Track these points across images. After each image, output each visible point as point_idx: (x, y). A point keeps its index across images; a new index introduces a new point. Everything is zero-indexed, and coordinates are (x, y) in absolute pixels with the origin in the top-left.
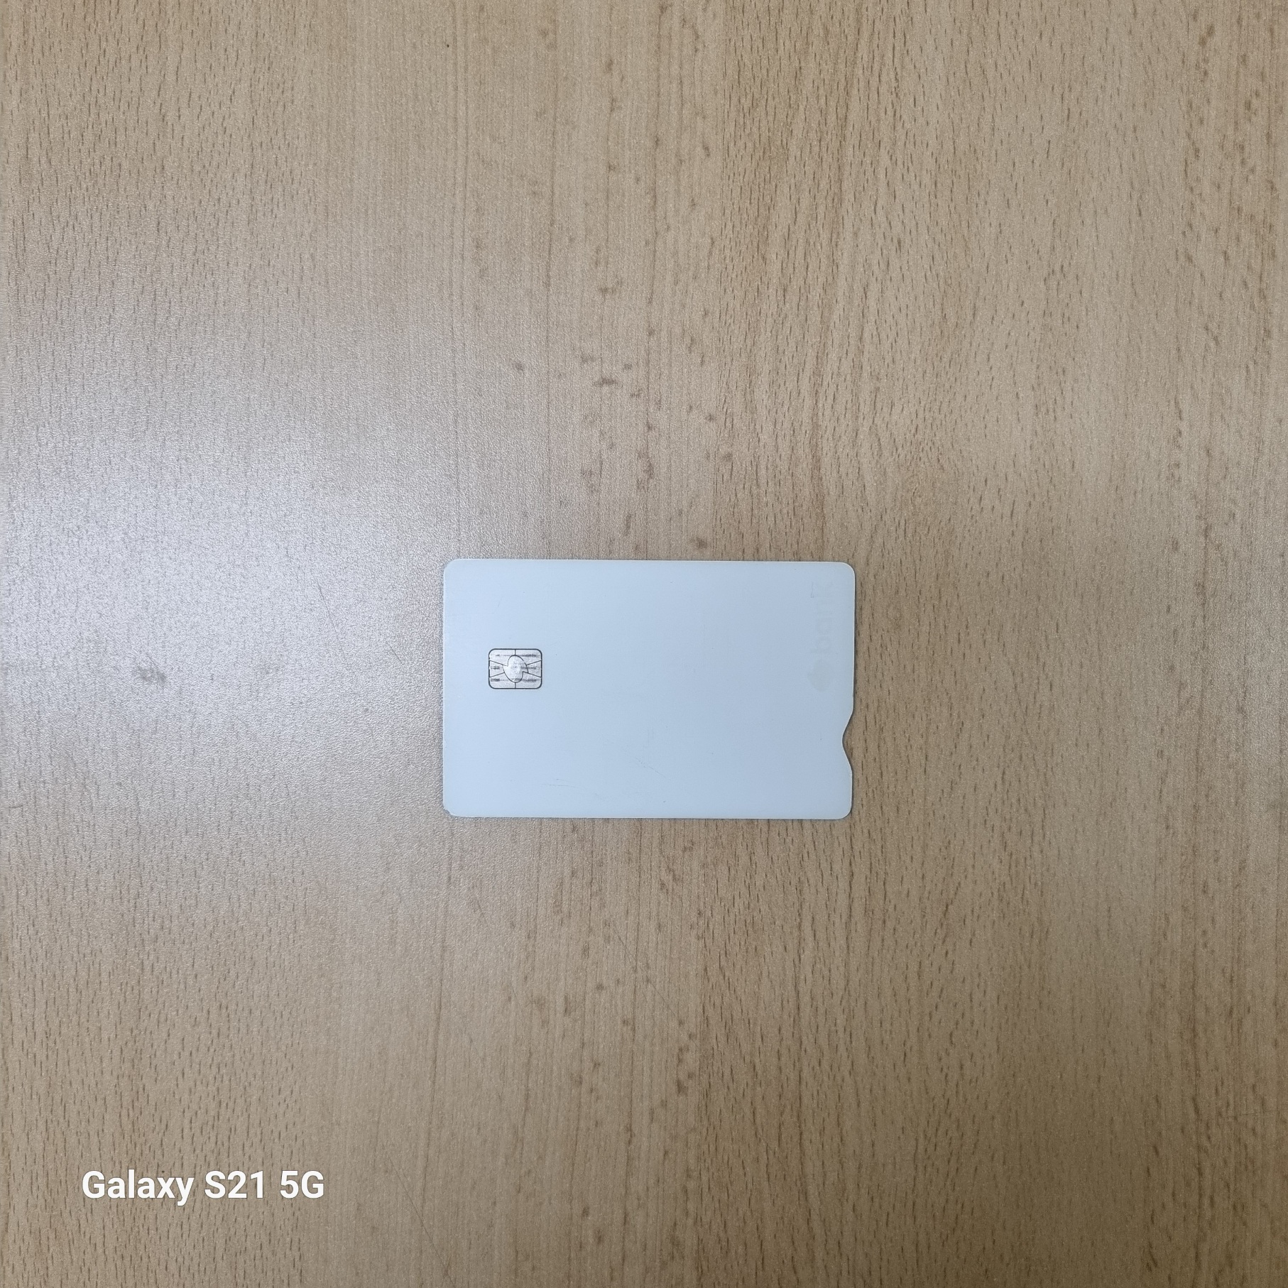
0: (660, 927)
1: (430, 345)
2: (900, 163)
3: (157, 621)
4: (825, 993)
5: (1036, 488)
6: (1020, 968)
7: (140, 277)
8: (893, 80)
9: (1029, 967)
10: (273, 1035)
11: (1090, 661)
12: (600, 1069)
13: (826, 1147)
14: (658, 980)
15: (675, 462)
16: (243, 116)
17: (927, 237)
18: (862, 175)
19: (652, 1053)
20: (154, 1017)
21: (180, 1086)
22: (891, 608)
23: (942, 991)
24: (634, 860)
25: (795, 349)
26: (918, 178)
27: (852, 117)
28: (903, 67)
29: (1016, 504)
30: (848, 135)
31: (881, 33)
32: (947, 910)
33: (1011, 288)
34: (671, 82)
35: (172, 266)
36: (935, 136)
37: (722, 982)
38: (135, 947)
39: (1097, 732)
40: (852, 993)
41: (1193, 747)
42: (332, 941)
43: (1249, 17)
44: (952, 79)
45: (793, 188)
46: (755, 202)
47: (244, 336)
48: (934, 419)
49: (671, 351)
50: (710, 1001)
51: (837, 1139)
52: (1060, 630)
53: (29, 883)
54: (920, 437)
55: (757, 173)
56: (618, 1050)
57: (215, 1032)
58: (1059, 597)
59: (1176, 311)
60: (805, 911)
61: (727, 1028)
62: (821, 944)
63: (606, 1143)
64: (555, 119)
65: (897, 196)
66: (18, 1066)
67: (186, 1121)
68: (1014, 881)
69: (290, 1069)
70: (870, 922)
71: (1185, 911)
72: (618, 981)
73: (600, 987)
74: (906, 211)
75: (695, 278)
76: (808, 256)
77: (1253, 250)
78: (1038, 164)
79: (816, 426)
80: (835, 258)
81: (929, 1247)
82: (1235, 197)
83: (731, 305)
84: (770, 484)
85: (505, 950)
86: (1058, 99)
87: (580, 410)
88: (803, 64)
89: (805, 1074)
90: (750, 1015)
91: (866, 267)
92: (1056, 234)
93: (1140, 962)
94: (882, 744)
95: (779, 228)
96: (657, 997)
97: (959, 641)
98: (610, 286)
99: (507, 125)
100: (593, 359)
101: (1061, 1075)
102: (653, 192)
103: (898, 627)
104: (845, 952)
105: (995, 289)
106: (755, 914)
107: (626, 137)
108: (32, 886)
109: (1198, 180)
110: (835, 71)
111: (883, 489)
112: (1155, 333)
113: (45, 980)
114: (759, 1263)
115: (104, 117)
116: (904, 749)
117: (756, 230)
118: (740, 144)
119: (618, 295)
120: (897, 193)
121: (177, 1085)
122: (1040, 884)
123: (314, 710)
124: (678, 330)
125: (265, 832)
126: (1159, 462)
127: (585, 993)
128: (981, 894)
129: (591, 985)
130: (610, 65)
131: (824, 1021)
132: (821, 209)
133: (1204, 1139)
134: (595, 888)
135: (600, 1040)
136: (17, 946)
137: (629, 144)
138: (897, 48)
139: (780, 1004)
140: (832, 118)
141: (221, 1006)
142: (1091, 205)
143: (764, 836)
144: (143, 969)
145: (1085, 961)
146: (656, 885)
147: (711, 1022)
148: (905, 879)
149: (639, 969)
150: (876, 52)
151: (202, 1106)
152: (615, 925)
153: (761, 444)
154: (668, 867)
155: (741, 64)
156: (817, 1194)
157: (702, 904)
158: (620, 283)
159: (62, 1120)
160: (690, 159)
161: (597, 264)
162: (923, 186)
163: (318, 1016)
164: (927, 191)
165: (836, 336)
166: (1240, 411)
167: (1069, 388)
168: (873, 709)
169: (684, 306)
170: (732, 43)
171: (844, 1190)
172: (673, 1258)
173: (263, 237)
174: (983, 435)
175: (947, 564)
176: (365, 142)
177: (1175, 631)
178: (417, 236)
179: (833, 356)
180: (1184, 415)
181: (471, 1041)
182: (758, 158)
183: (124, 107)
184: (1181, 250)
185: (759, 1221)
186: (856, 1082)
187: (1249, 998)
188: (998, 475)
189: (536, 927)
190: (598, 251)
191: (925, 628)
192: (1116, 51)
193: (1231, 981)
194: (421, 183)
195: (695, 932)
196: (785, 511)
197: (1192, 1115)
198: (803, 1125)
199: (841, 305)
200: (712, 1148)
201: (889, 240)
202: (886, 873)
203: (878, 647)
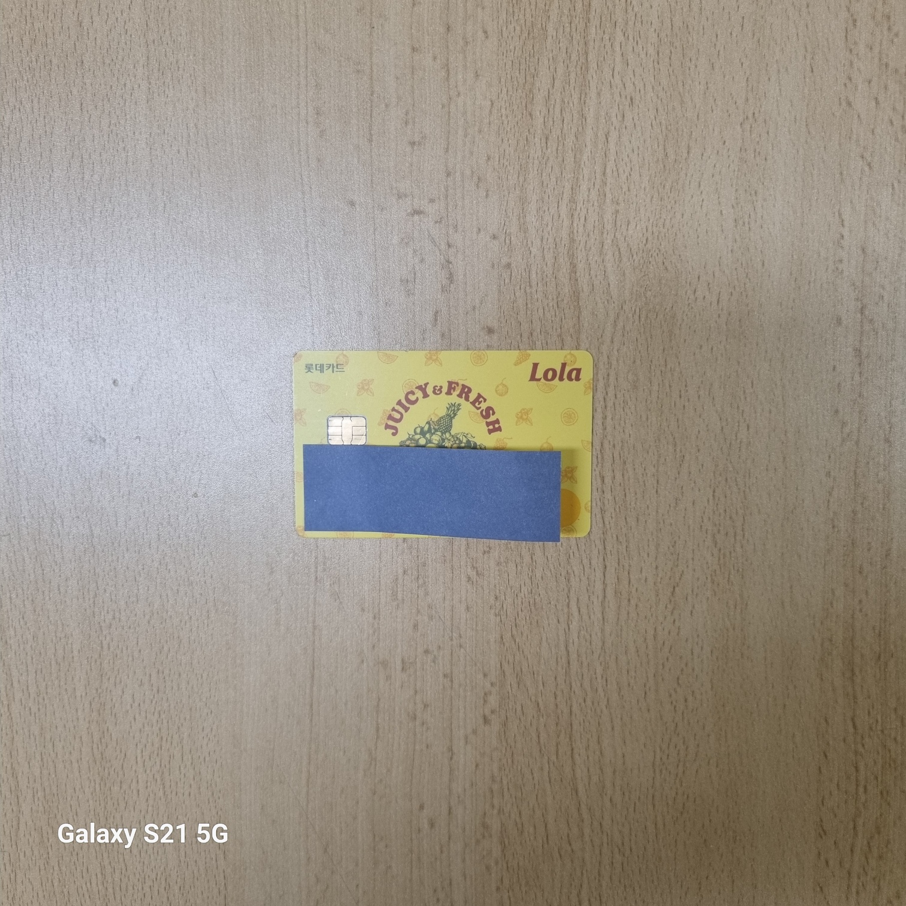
0: (468, 608)
1: (286, 189)
2: (631, 38)
3: (98, 399)
4: (588, 651)
5: (736, 282)
6: (727, 630)
7: (70, 145)
9: (734, 629)
10: (196, 690)
11: (777, 408)
12: (429, 709)
13: (590, 758)
14: (468, 646)
15: (469, 271)
16: (139, 21)
17: (652, 94)
18: (602, 49)
20: (112, 680)
21: (133, 727)
22: (630, 374)
23: (671, 648)
24: (448, 561)
25: (555, 183)
26: (645, 49)
29: (721, 294)
30: (591, 17)
33: (716, 132)
35: (94, 136)
36: (657, 16)
37: (514, 646)
38: (96, 632)
40: (607, 651)
41: (853, 469)
42: (235, 624)
45: (551, 60)
46: (523, 72)
47: (148, 187)
48: (660, 232)
49: (463, 188)
51: (598, 753)
53: (18, 589)
54: (649, 246)
55: (524, 50)
56: (441, 696)
58: (753, 362)
59: (840, 144)
60: (572, 594)
62: (584, 617)
63: (434, 760)
64: (371, 13)
65: (629, 64)
66: (19, 716)
67: (139, 751)
69: (209, 713)
71: (846, 586)
72: (440, 647)
74: (637, 75)
75: (480, 131)
76: (563, 112)
78: (735, 35)
79: (572, 240)
80: (584, 113)
81: (664, 825)
82: (884, 56)
83: (507, 152)
84: (539, 285)
85: (358, 627)
87: (398, 235)
89: (574, 709)
90: (535, 668)
91: (607, 119)
92: (750, 88)
95: (542, 91)
96: (468, 657)
97: (680, 397)
98: (417, 140)
99: (336, 20)
100: (406, 196)
101: (758, 705)
102: (446, 67)
103: (635, 387)
104: (601, 622)
105: (704, 133)
106: (536, 597)
107: (425, 25)
108: (20, 591)
109: (856, 43)
111: (623, 286)
112: (824, 161)
113: (34, 656)
114: (545, 839)
115: (37, 25)
116: (641, 476)
117: (524, 93)
118: (511, 27)
119: (423, 147)
120: (630, 61)
121: (131, 727)
122: (741, 570)
123: (214, 460)
124: (468, 172)
125: (184, 548)
126: (827, 259)
127: (416, 657)
128: (698, 579)
129: (420, 650)
132: (573, 75)
133: (860, 746)
134: (421, 581)
135: (428, 688)
136: (12, 633)
137: (428, 31)
139: (555, 660)
141: (158, 671)
142: (775, 66)
144: (102, 647)
145: (774, 624)
146: (464, 579)
147: (507, 674)
148: (644, 570)
149: (454, 638)
151: (149, 741)
152: (436, 608)
153: (532, 255)
154: (473, 565)
156: (584, 791)
157: (498, 591)
158: (424, 137)
159: (52, 753)
160: (473, 40)
161: (406, 123)
162: (648, 56)
163: (227, 677)
164: (652, 59)
165: (586, 172)
167: (760, 206)
168: (618, 448)
169: (471, 153)
171: (604, 787)
172: (484, 837)
173: (158, 112)
174: (696, 243)
175: (671, 341)
176: (231, 37)
178: (273, 107)
179: (584, 187)
180: (846, 223)
181: (337, 691)
182: (524, 38)
183: (51, 17)
184: (843, 98)
185: (544, 811)
186: (610, 713)
187: (892, 647)
188: (707, 273)
189: (379, 610)
190: (407, 114)
191: (655, 388)
193: (880, 635)
194: (274, 66)
195: (493, 611)
196: (551, 305)
197: (851, 730)
198: (574, 743)
199: (589, 148)
200: (510, 761)
201: (623, 99)
202: (630, 566)
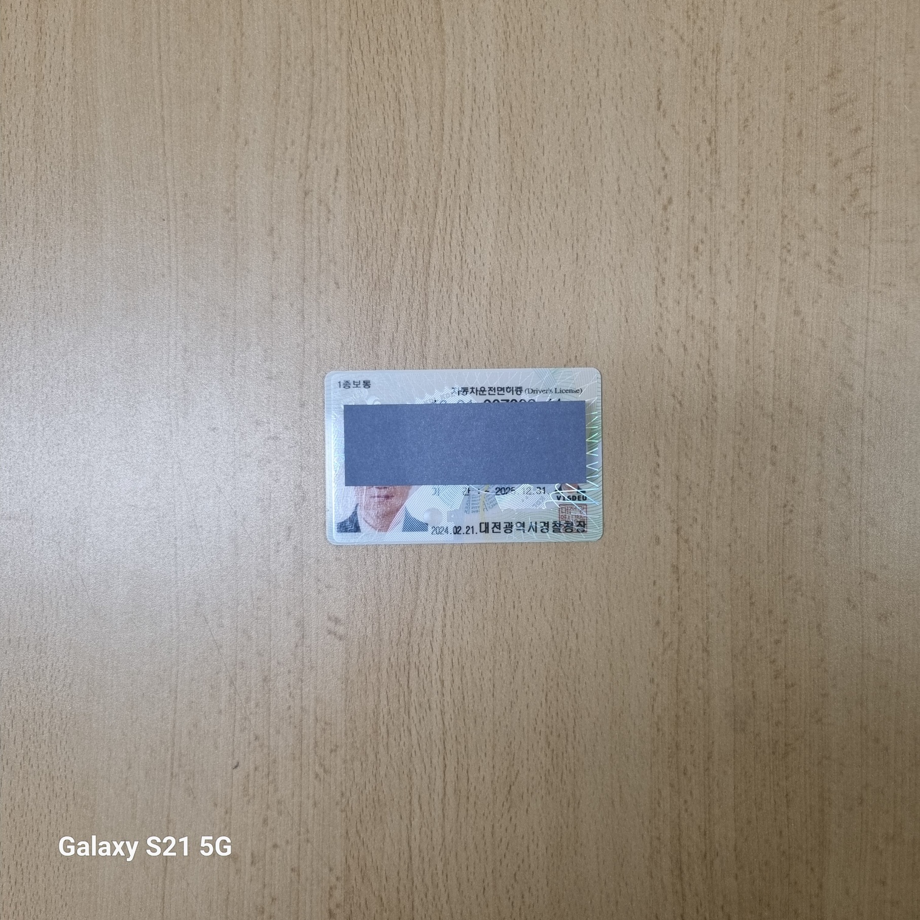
8: (460, 237)
19: (312, 890)
27: (434, 261)
28: (466, 228)
31: (451, 207)
32: (510, 789)
34: (312, 241)
39: (608, 666)
43: (695, 191)
44: (499, 236)
50: (350, 854)
52: (582, 598)
57: (13, 881)
61: (363, 872)
68: (555, 769)
70: (458, 798)
73: (275, 846)
77: (703, 344)
86: (570, 248)
88: (400, 228)
93: (643, 822)
94: (464, 677)
110: (422, 231)
130: (272, 230)
131: (428, 866)
138: (462, 216)
140: (420, 262)
143: (385, 741)
150: (448, 219)
155: (359, 227)
166: (698, 450)
170: (353, 214)
177: (660, 598)
192: (607, 215)
203: (460, 612)
